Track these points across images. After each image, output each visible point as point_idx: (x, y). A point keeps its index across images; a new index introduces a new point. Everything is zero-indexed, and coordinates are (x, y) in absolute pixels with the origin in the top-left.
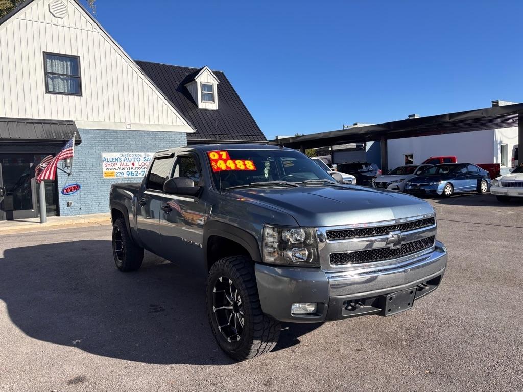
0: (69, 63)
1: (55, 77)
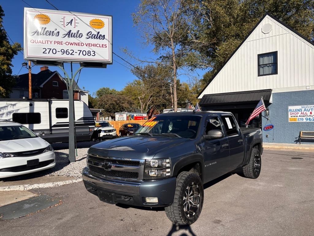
0: (272, 57)
1: (264, 66)
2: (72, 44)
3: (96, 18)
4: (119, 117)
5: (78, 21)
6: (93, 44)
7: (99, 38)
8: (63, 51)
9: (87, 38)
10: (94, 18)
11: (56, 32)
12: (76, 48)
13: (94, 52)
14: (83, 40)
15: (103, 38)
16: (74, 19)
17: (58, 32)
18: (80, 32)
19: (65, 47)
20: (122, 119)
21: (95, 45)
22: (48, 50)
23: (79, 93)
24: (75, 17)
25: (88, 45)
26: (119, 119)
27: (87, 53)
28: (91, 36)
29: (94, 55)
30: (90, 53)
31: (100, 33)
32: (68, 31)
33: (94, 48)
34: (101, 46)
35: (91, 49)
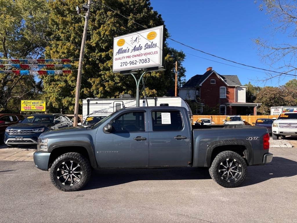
2: (135, 56)
3: (151, 31)
4: (274, 112)
5: (141, 37)
6: (148, 53)
7: (153, 47)
8: (130, 62)
9: (145, 49)
10: (150, 32)
11: (127, 49)
12: (138, 59)
13: (149, 59)
14: (143, 51)
15: (155, 46)
16: (138, 37)
17: (129, 49)
18: (141, 46)
19: (132, 59)
20: (277, 114)
21: (149, 54)
22: (123, 64)
23: (236, 88)
24: (138, 35)
25: (146, 54)
26: (274, 114)
27: (144, 61)
28: (147, 47)
29: (149, 61)
30: (146, 61)
31: (153, 43)
32: (134, 47)
33: (149, 56)
34: (154, 53)
35: (147, 57)
